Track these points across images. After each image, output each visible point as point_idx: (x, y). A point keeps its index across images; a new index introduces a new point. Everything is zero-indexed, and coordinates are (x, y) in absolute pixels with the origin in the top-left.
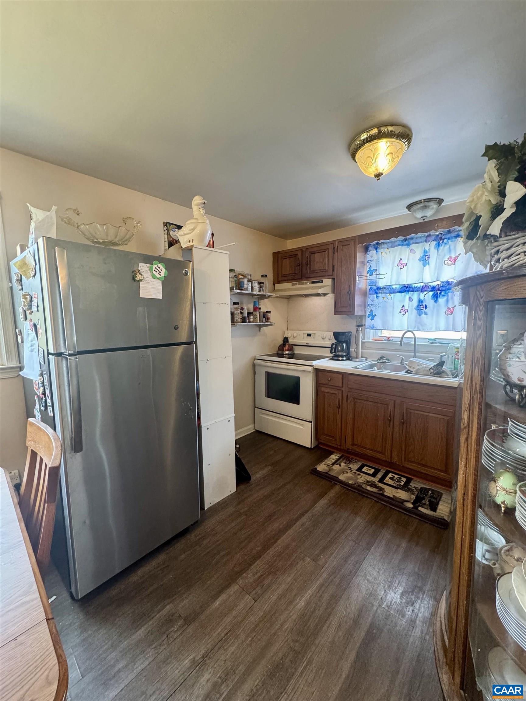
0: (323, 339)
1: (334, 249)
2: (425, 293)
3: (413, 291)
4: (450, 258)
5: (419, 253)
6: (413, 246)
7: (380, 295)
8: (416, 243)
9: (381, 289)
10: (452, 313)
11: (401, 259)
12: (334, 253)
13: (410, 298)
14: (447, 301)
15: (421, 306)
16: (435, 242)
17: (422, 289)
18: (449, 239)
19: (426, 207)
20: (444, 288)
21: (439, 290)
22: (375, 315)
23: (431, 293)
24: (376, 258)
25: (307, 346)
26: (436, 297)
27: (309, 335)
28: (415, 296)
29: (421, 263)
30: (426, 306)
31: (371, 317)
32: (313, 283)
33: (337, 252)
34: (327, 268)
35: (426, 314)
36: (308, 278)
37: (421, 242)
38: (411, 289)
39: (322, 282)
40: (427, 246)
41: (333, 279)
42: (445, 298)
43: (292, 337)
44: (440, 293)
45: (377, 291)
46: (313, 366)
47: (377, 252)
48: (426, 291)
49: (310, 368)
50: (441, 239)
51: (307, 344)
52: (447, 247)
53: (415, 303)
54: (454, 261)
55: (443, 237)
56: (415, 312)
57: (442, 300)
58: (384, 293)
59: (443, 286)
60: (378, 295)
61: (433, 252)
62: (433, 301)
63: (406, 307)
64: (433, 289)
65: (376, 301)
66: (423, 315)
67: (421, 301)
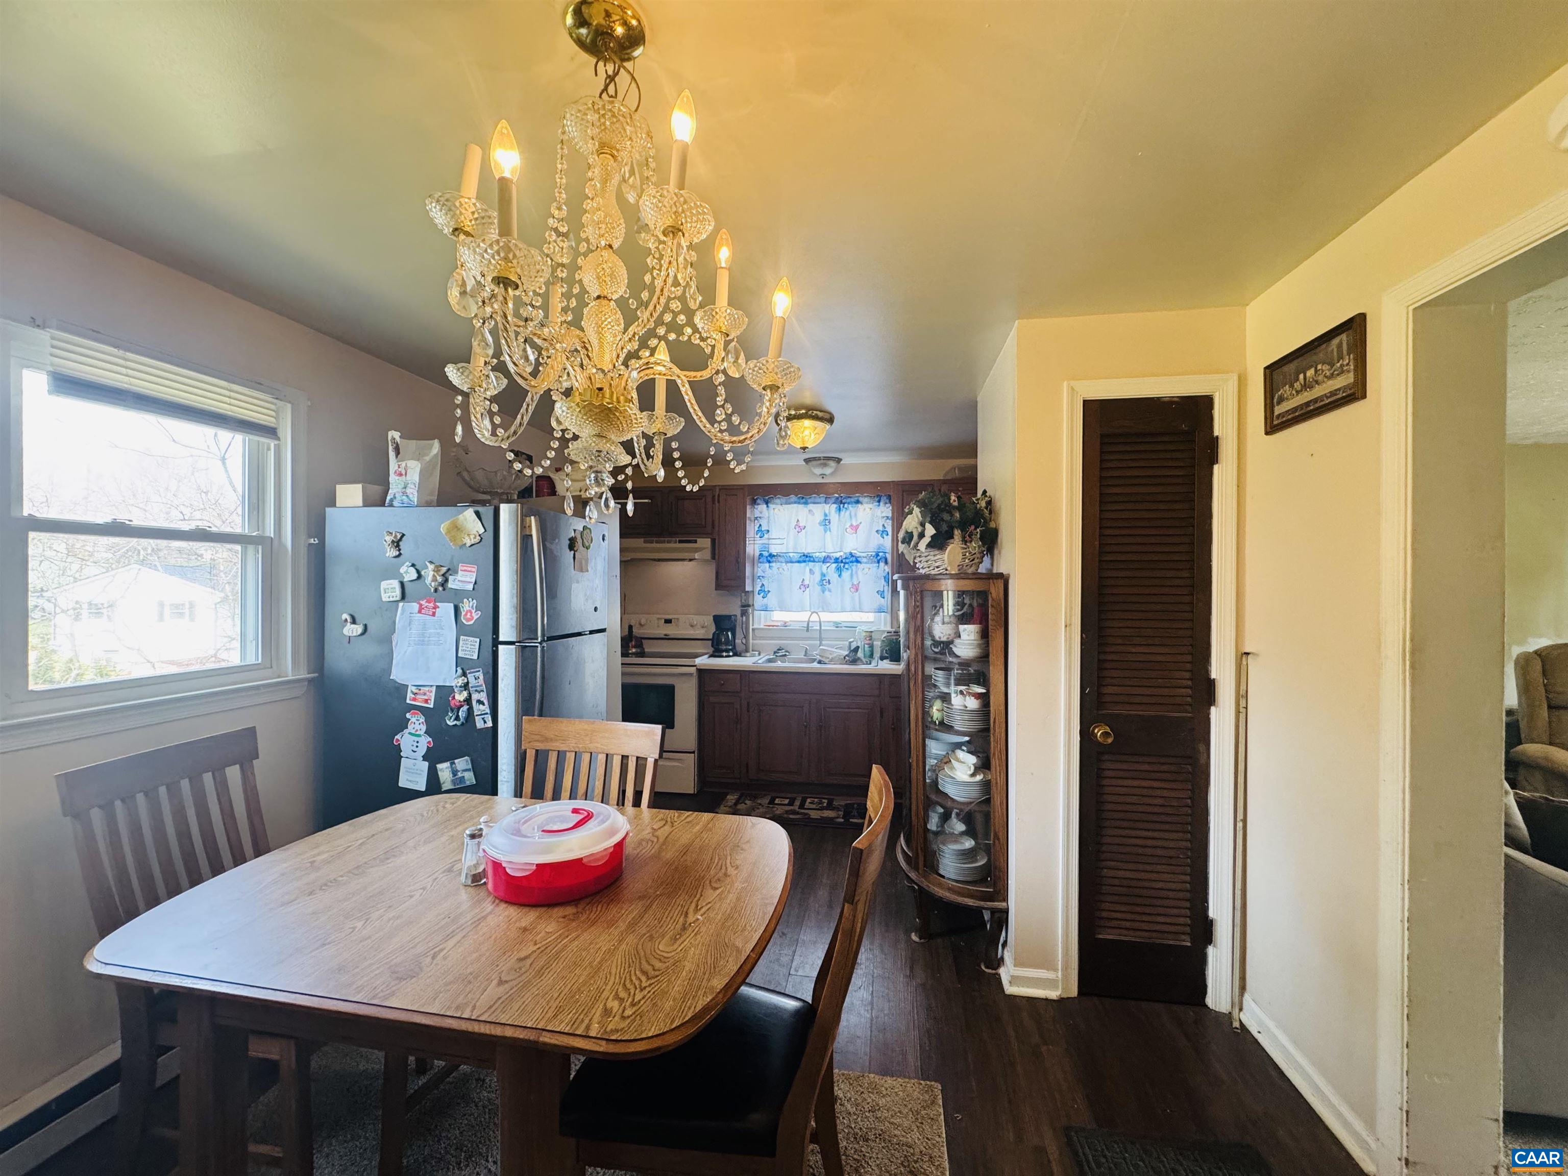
0: (692, 626)
1: (714, 496)
2: (828, 564)
3: (814, 561)
4: (852, 525)
5: (819, 517)
6: (811, 506)
7: (773, 564)
8: (814, 503)
9: (774, 556)
10: (857, 590)
11: (798, 521)
12: (714, 503)
13: (811, 570)
14: (852, 575)
15: (824, 582)
16: (835, 506)
17: (825, 560)
18: (849, 503)
19: (825, 465)
20: (847, 561)
21: (842, 562)
22: (769, 591)
23: (834, 565)
24: (767, 515)
25: (667, 638)
26: (839, 570)
27: (668, 621)
28: (817, 567)
29: (822, 527)
30: (829, 581)
31: (762, 594)
32: (680, 542)
33: (718, 504)
34: (703, 523)
35: (830, 591)
36: (672, 534)
37: (820, 503)
38: (812, 559)
39: (696, 542)
40: (827, 507)
41: (713, 542)
42: (849, 572)
43: (637, 625)
44: (844, 567)
45: (769, 558)
46: (695, 666)
47: (768, 507)
48: (828, 562)
49: (693, 670)
50: (841, 502)
51: (666, 635)
52: (848, 513)
53: (818, 577)
54: (855, 528)
55: (843, 501)
56: (819, 588)
57: (846, 574)
58: (779, 562)
59: (846, 558)
60: (771, 564)
61: (834, 516)
62: (836, 575)
63: (806, 582)
64: (836, 560)
65: (769, 571)
66: (827, 593)
67: (823, 575)
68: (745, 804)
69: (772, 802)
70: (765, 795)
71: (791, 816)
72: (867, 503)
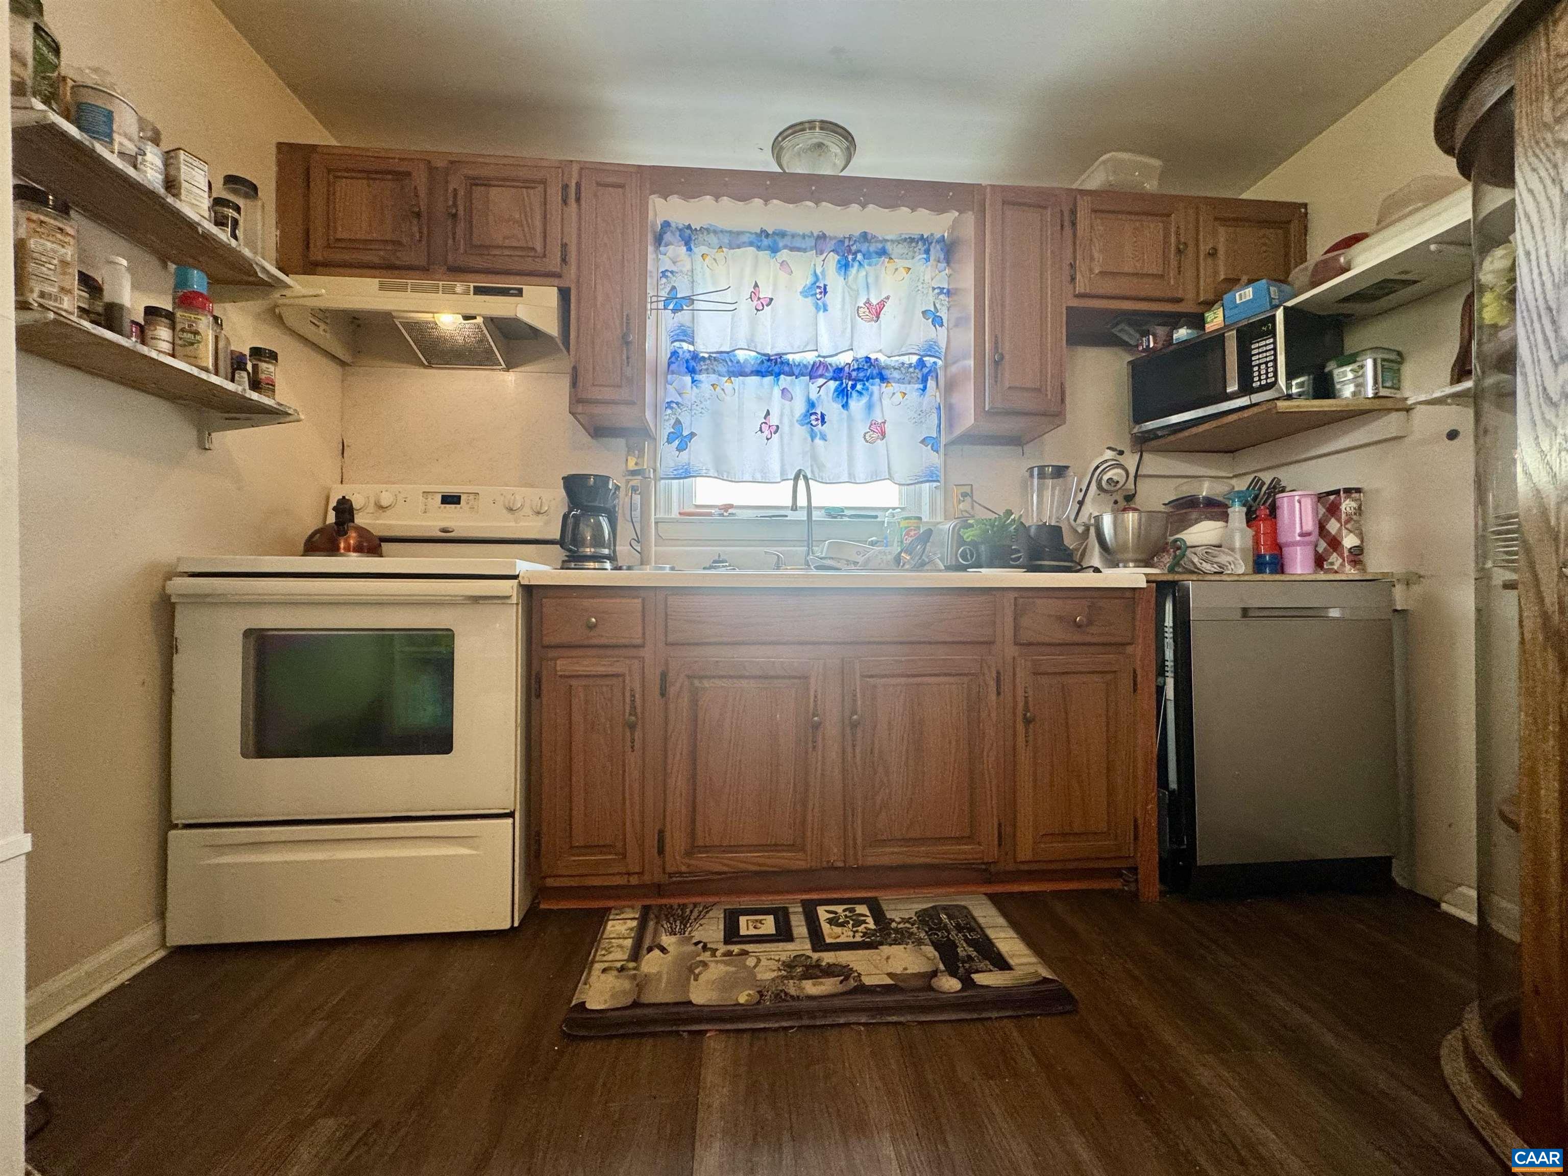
0: (511, 510)
1: (565, 187)
2: (821, 381)
3: (791, 374)
4: (868, 302)
5: (803, 279)
7: (702, 377)
8: (792, 249)
9: (703, 359)
10: (880, 438)
11: (756, 285)
12: (565, 202)
13: (783, 390)
14: (870, 407)
15: (812, 417)
16: (836, 257)
17: (813, 371)
18: (864, 254)
20: (861, 375)
21: (850, 377)
22: (692, 435)
23: (833, 385)
24: (689, 267)
25: (446, 539)
26: (843, 394)
27: (450, 500)
28: (799, 387)
29: (810, 300)
30: (823, 416)
31: (677, 442)
32: (479, 291)
33: (578, 200)
34: (539, 248)
35: (824, 438)
36: (457, 271)
37: (805, 250)
38: (786, 369)
39: (520, 293)
40: (818, 261)
41: (564, 295)
42: (864, 400)
43: (371, 508)
44: (853, 387)
45: (692, 363)
46: (515, 577)
47: (689, 249)
48: (821, 376)
49: (508, 587)
50: (850, 250)
51: (444, 530)
52: (863, 273)
53: (800, 407)
54: (876, 312)
55: (854, 248)
56: (801, 431)
57: (857, 404)
58: (714, 372)
59: (858, 369)
60: (697, 377)
61: (833, 280)
62: (838, 406)
63: (774, 420)
64: (838, 373)
65: (691, 394)
66: (818, 441)
67: (811, 405)
68: (663, 950)
69: (732, 934)
70: (708, 908)
71: (811, 988)
72: (902, 257)
